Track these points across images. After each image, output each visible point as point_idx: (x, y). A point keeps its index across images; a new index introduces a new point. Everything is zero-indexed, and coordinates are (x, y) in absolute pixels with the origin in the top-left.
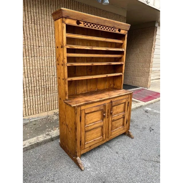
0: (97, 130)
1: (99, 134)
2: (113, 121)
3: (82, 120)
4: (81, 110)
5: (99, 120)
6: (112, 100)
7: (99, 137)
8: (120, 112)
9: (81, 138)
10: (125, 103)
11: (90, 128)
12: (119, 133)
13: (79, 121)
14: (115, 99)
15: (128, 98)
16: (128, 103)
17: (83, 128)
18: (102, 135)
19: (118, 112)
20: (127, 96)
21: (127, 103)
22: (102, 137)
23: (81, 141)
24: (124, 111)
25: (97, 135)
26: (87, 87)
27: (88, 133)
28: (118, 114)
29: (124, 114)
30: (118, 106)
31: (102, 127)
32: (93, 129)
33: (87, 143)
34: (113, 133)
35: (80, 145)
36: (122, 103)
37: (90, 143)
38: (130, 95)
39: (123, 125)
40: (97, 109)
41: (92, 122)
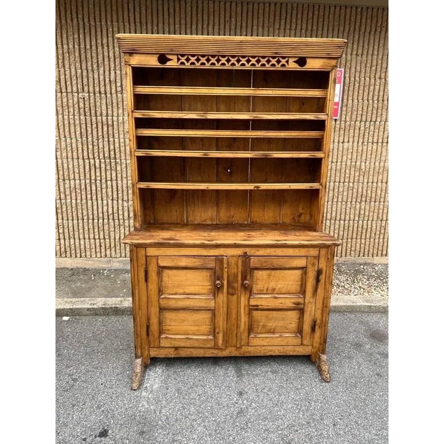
0: (196, 315)
1: (205, 328)
2: (256, 308)
3: (150, 279)
4: (146, 256)
5: (203, 291)
6: (247, 250)
7: (203, 335)
8: (283, 291)
9: (148, 319)
10: (304, 269)
11: (172, 304)
13: (144, 280)
14: (261, 252)
15: (318, 257)
16: (319, 272)
17: (154, 297)
18: (214, 332)
19: (274, 290)
20: (314, 252)
21: (315, 273)
22: (211, 337)
23: (148, 327)
24: (303, 292)
25: (196, 328)
26: (218, 212)
27: (169, 316)
28: (277, 296)
29: (301, 301)
30: (273, 272)
31: (213, 312)
32: (184, 309)
33: (166, 338)
34: (255, 342)
35: (148, 334)
36: (287, 266)
37: (175, 339)
38: (323, 252)
39: (300, 331)
40: (194, 262)
41: (181, 291)
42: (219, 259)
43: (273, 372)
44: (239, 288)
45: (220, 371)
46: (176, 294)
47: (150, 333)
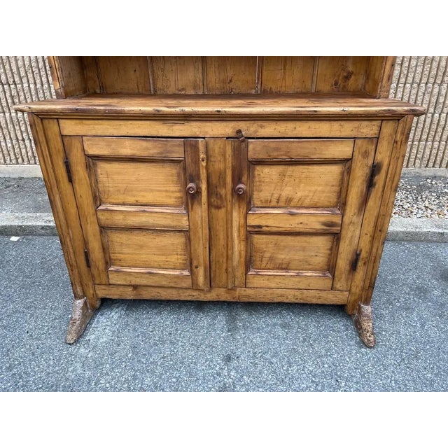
1: (177, 258)
2: (259, 230)
4: (62, 137)
6: (242, 125)
7: (174, 269)
8: (307, 203)
9: (86, 243)
10: (346, 162)
11: (119, 220)
12: (297, 293)
14: (270, 129)
15: (375, 140)
16: (375, 169)
17: (88, 208)
18: (190, 265)
20: (368, 129)
21: (367, 171)
22: (186, 273)
23: (87, 253)
24: (341, 204)
25: (163, 258)
27: (117, 238)
28: (294, 211)
29: (337, 220)
30: (291, 168)
31: (187, 234)
33: (117, 271)
34: (256, 281)
35: (89, 266)
36: (315, 157)
37: (130, 274)
38: (388, 128)
39: (331, 268)
41: (132, 200)
42: (190, 143)
43: (284, 326)
44: (229, 197)
45: (203, 320)
46: (124, 204)
47: (92, 264)
